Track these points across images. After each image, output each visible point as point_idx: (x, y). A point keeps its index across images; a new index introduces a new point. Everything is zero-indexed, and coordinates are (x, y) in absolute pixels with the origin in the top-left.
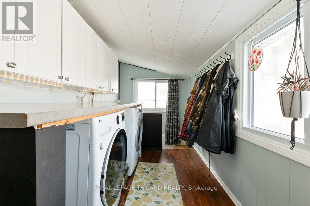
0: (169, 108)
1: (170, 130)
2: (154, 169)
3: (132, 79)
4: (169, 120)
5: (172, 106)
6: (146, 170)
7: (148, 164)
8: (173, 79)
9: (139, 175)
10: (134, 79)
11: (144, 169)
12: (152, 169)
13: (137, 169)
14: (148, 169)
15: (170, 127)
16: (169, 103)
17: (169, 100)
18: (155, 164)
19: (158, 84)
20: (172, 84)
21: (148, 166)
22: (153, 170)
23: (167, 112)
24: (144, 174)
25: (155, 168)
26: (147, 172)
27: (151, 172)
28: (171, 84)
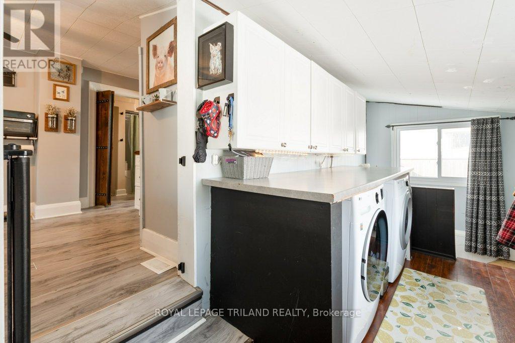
0: (475, 179)
1: (477, 224)
2: (438, 286)
3: (388, 127)
4: (474, 204)
5: (481, 174)
6: (421, 283)
7: (425, 274)
8: (484, 119)
9: (408, 287)
10: (393, 126)
11: (416, 280)
12: (433, 285)
13: (402, 277)
14: (425, 283)
15: (477, 217)
16: (475, 168)
17: (475, 162)
18: (439, 279)
19: (444, 131)
20: (482, 129)
21: (424, 277)
22: (435, 287)
23: (469, 186)
24: (417, 288)
25: (439, 284)
26: (422, 287)
27: (430, 289)
28: (478, 130)
